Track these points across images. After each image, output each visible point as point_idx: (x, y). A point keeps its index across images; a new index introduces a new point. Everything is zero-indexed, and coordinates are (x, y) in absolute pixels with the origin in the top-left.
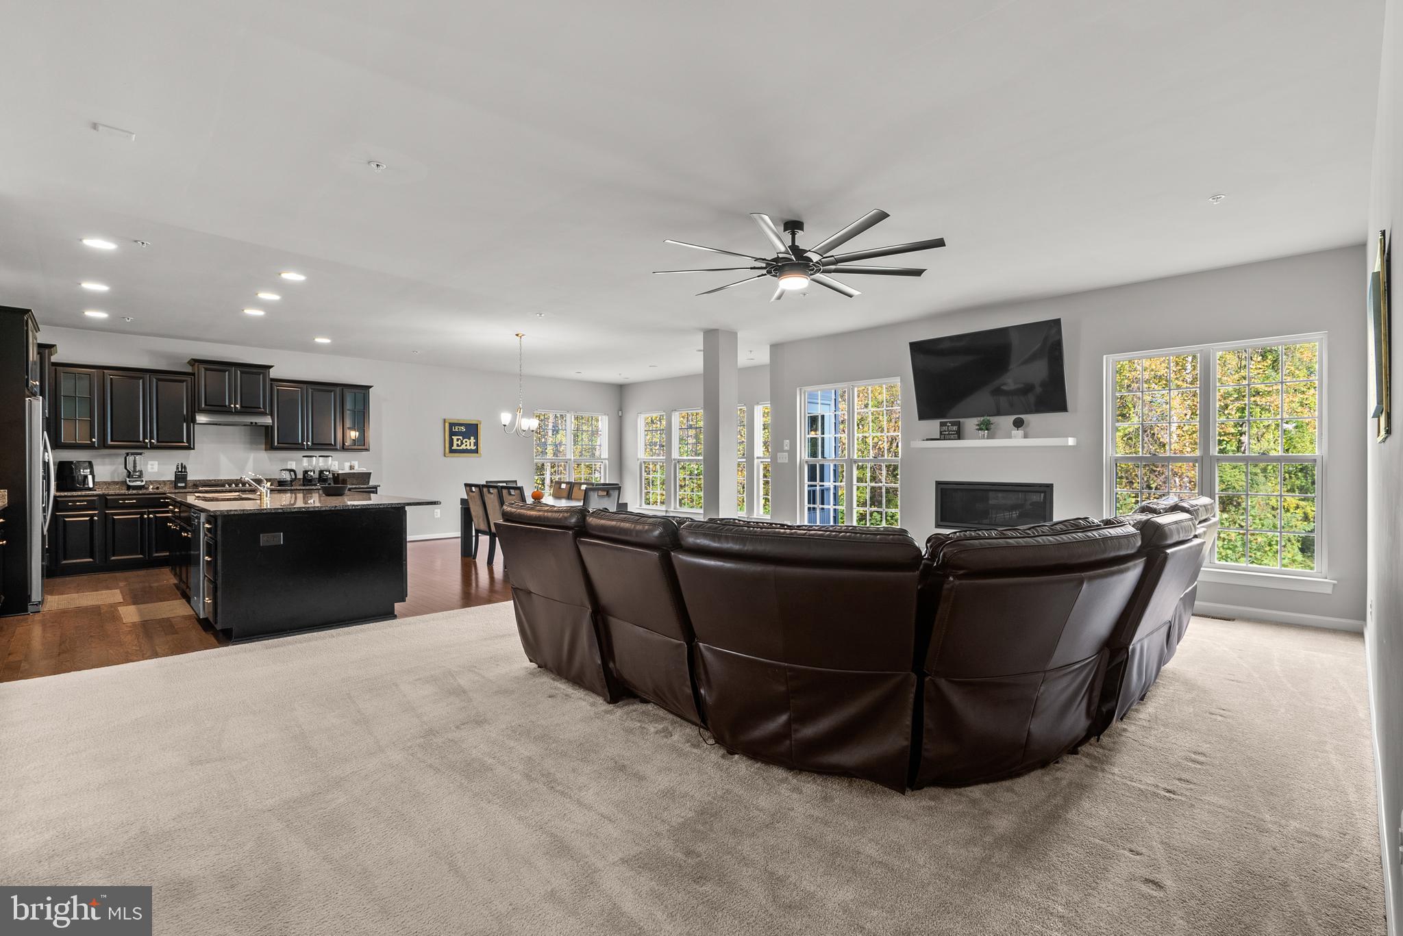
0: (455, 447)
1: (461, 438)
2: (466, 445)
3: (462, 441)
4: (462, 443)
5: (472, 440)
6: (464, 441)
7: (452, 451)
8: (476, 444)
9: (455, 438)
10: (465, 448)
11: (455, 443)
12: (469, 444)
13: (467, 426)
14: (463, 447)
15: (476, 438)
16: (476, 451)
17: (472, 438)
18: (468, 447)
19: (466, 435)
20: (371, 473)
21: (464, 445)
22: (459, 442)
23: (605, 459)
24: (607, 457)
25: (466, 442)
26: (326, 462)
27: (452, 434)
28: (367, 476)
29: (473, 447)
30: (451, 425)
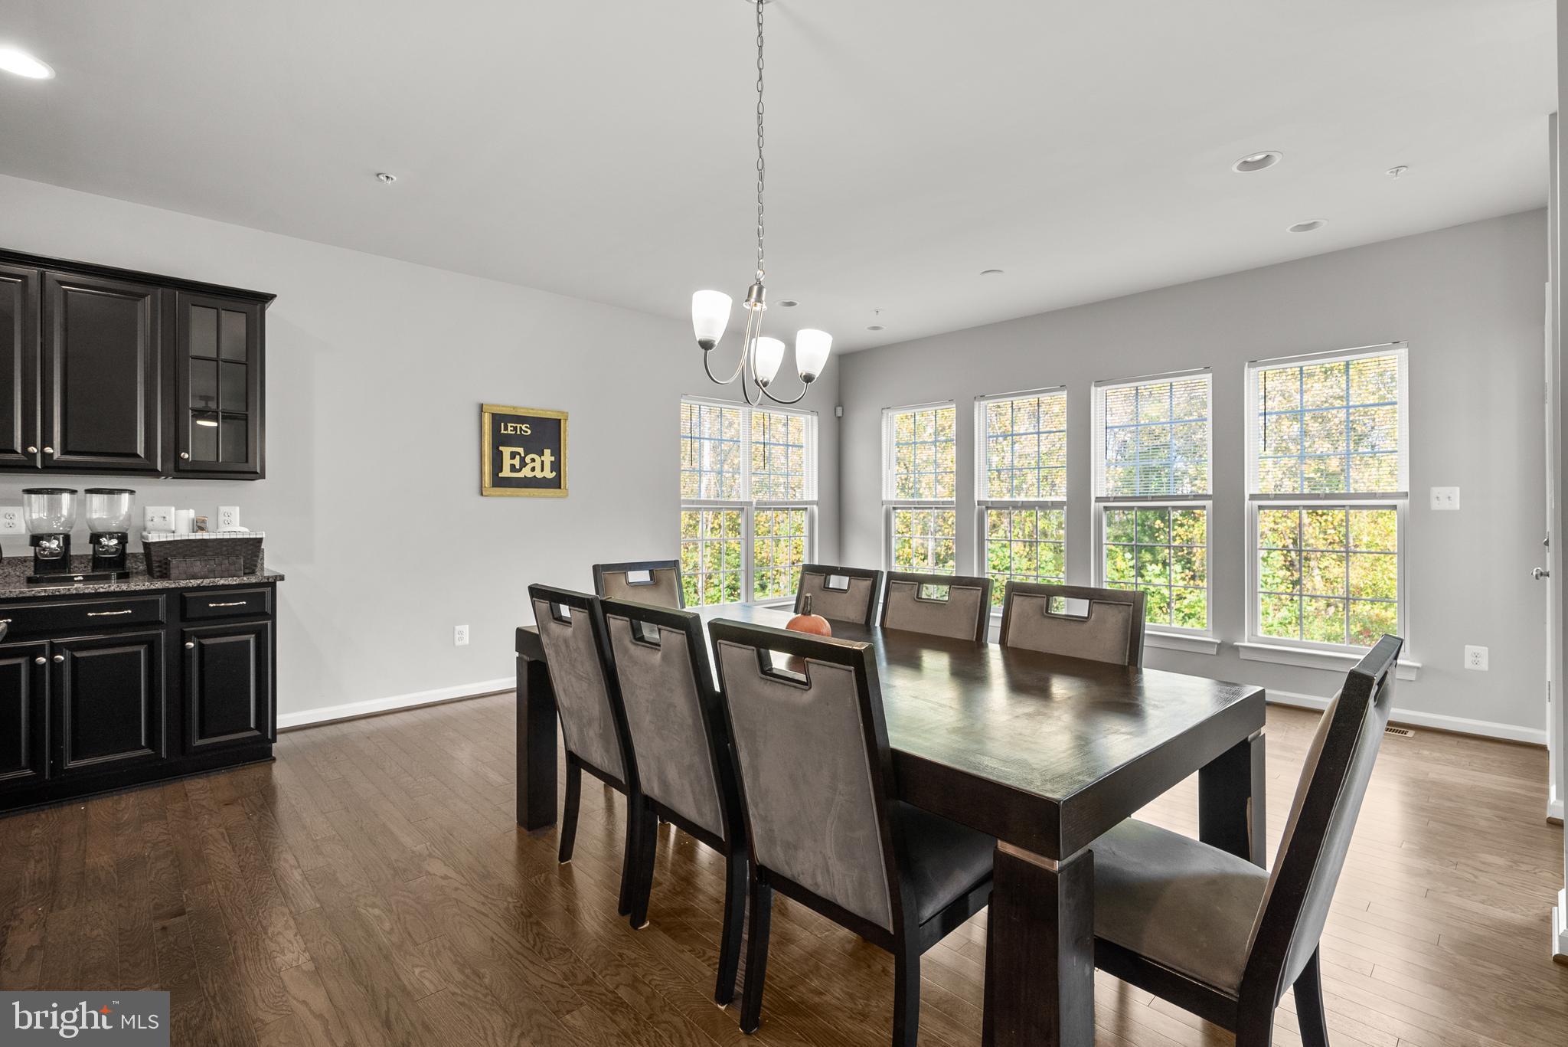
0: (506, 473)
1: (521, 450)
2: (533, 469)
3: (523, 460)
4: (523, 464)
5: (548, 457)
6: (528, 459)
7: (499, 482)
8: (556, 466)
9: (506, 451)
10: (530, 475)
11: (507, 462)
12: (540, 465)
13: (536, 422)
14: (526, 472)
15: (557, 453)
16: (556, 483)
17: (547, 452)
18: (539, 474)
19: (534, 445)
20: (260, 540)
21: (529, 467)
22: (517, 462)
23: (811, 503)
24: (816, 498)
25: (533, 460)
26: (112, 508)
27: (499, 440)
28: (253, 547)
29: (549, 474)
30: (498, 419)
